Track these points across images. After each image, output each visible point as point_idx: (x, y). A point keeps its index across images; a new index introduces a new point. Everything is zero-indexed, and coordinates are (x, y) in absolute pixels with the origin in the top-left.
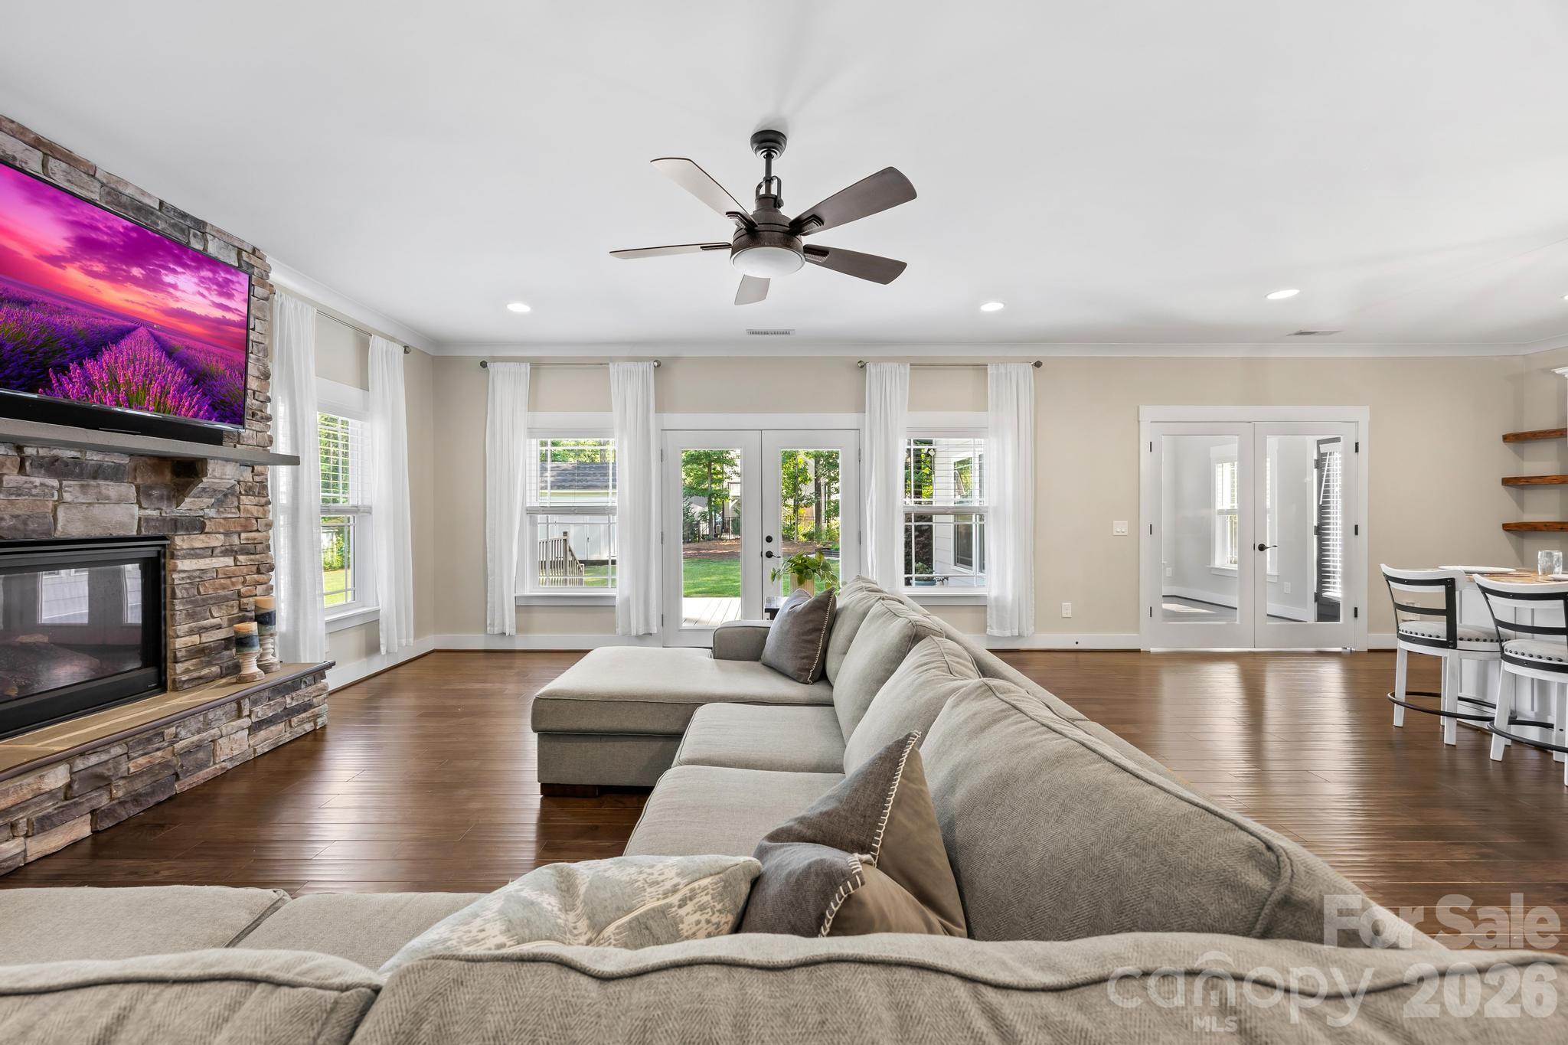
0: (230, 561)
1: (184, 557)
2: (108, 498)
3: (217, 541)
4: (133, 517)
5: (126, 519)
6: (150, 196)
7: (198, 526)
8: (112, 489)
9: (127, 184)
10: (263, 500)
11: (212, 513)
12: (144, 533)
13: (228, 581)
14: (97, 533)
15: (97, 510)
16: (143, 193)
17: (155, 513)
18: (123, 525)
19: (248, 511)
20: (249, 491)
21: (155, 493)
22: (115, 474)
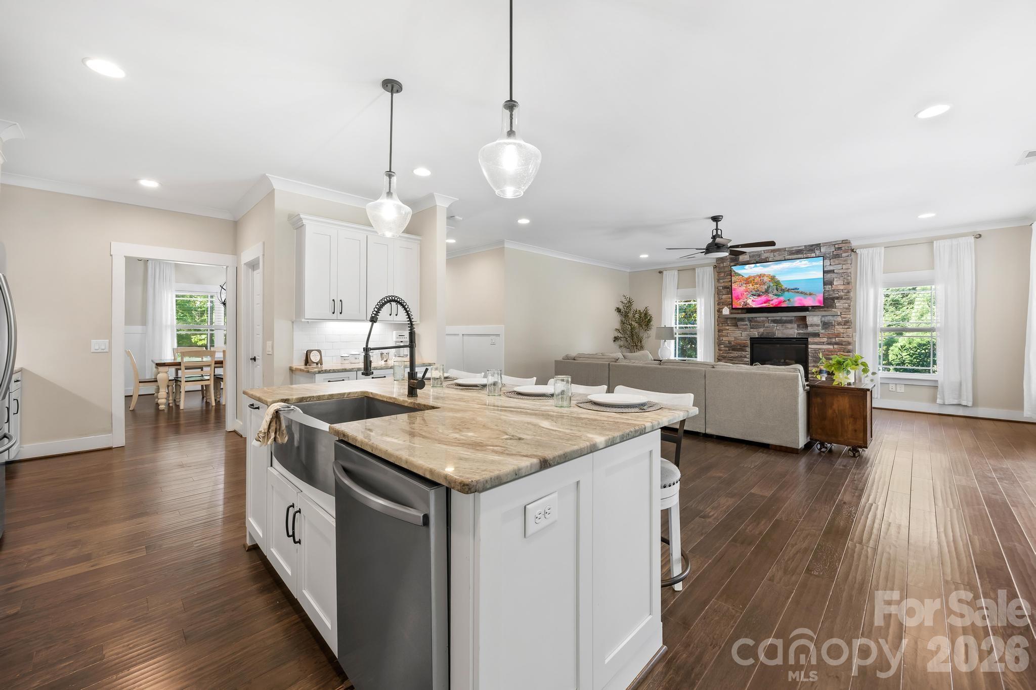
0: (831, 347)
1: (812, 344)
2: (788, 328)
3: (825, 340)
4: (795, 333)
5: (793, 333)
6: (801, 246)
7: (817, 335)
8: (789, 326)
9: (792, 247)
10: (846, 327)
11: (823, 331)
12: (798, 337)
13: (830, 353)
14: (785, 336)
15: (785, 331)
16: (799, 247)
17: (802, 332)
18: (792, 335)
19: (838, 331)
20: (839, 324)
21: (801, 326)
22: (790, 322)
